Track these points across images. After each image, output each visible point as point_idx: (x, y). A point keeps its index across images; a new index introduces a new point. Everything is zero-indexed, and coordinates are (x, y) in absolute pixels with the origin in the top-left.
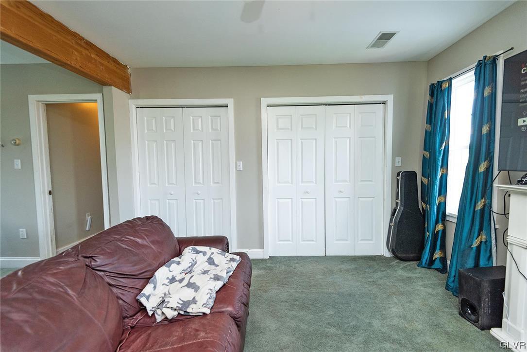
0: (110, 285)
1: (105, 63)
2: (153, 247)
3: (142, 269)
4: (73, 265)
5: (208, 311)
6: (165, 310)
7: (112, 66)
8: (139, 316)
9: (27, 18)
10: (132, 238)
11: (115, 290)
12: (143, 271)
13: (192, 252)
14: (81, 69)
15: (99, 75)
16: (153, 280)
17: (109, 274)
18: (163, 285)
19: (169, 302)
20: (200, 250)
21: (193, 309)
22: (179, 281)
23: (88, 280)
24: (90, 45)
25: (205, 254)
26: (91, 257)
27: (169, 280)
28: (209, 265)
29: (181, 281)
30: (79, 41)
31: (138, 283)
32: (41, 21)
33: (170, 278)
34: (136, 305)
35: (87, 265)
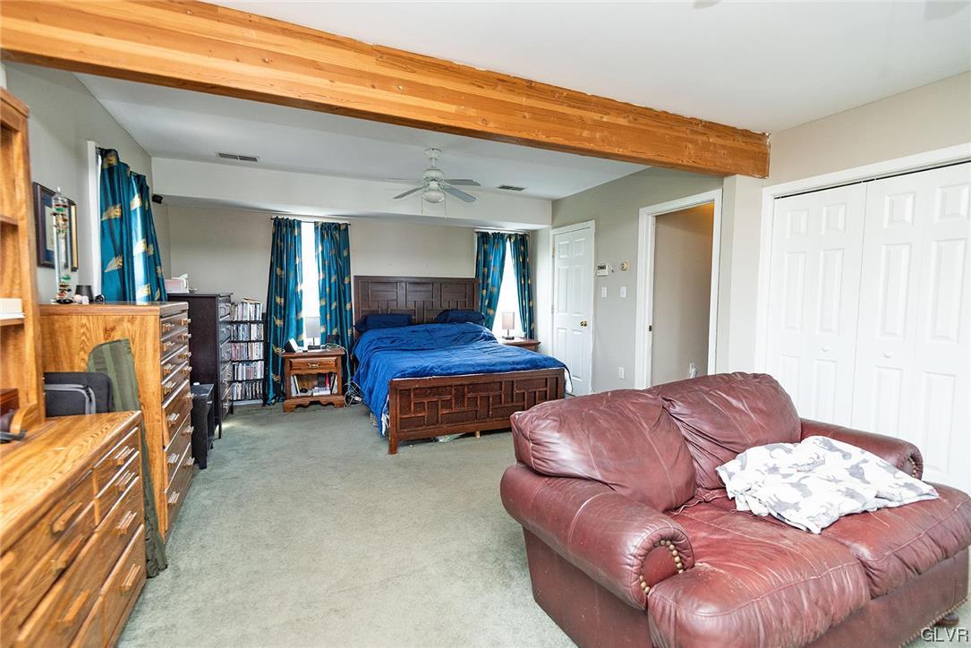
0: (686, 439)
1: (729, 143)
2: (752, 415)
3: (728, 438)
4: (651, 401)
5: (816, 530)
6: (750, 500)
7: (739, 143)
8: (716, 494)
9: (643, 127)
10: (725, 396)
11: (691, 448)
12: (731, 440)
13: (822, 445)
14: (695, 165)
15: (718, 164)
16: (742, 457)
17: (687, 427)
18: (757, 470)
19: (756, 491)
20: (839, 448)
21: (792, 517)
22: (782, 475)
23: (662, 421)
24: (711, 126)
25: (846, 455)
26: (670, 400)
27: (767, 468)
28: (850, 476)
29: (785, 476)
30: (695, 128)
31: (721, 453)
32: (655, 123)
33: (771, 466)
34: (714, 477)
35: (664, 408)
